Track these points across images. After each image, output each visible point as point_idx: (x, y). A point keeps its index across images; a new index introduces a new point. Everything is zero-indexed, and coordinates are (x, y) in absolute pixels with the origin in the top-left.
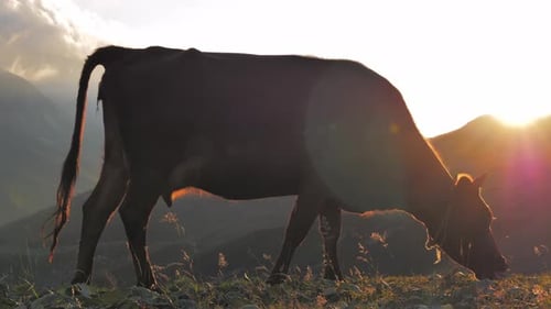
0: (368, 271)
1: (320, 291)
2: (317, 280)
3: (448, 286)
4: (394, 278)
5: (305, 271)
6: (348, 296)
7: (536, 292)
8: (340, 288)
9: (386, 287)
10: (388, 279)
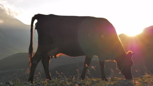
0: (90, 77)
1: (77, 83)
2: (76, 80)
3: (112, 81)
4: (97, 79)
5: (73, 77)
6: (84, 84)
7: (136, 83)
8: (82, 82)
9: (95, 81)
10: (96, 79)
